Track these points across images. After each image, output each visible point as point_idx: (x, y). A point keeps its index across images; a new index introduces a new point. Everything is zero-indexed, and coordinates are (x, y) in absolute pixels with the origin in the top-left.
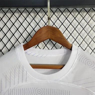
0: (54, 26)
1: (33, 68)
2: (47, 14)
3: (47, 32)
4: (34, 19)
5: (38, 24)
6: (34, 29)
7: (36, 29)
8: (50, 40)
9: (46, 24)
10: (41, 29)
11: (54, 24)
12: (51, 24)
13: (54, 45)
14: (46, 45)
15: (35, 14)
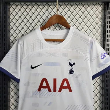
0: (61, 15)
1: (46, 41)
2: (56, 6)
3: (56, 18)
4: (47, 10)
5: (50, 14)
6: (47, 17)
7: (49, 17)
8: (58, 24)
9: (55, 14)
10: (52, 17)
11: (61, 13)
12: (59, 13)
13: (61, 28)
14: (55, 28)
15: (48, 6)
